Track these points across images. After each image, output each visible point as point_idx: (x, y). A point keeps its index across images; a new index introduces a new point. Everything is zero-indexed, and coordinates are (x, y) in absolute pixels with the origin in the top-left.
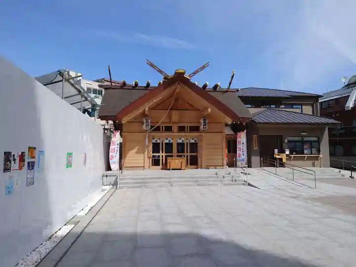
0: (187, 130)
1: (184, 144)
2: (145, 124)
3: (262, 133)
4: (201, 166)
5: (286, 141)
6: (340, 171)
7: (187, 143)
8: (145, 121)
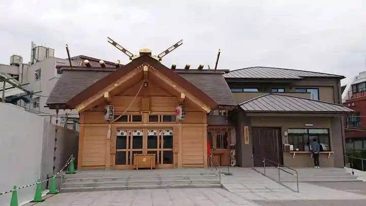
0: (160, 121)
1: (156, 137)
2: (108, 114)
3: (254, 124)
4: (177, 164)
5: (286, 134)
6: (353, 173)
7: (160, 136)
8: (108, 109)
